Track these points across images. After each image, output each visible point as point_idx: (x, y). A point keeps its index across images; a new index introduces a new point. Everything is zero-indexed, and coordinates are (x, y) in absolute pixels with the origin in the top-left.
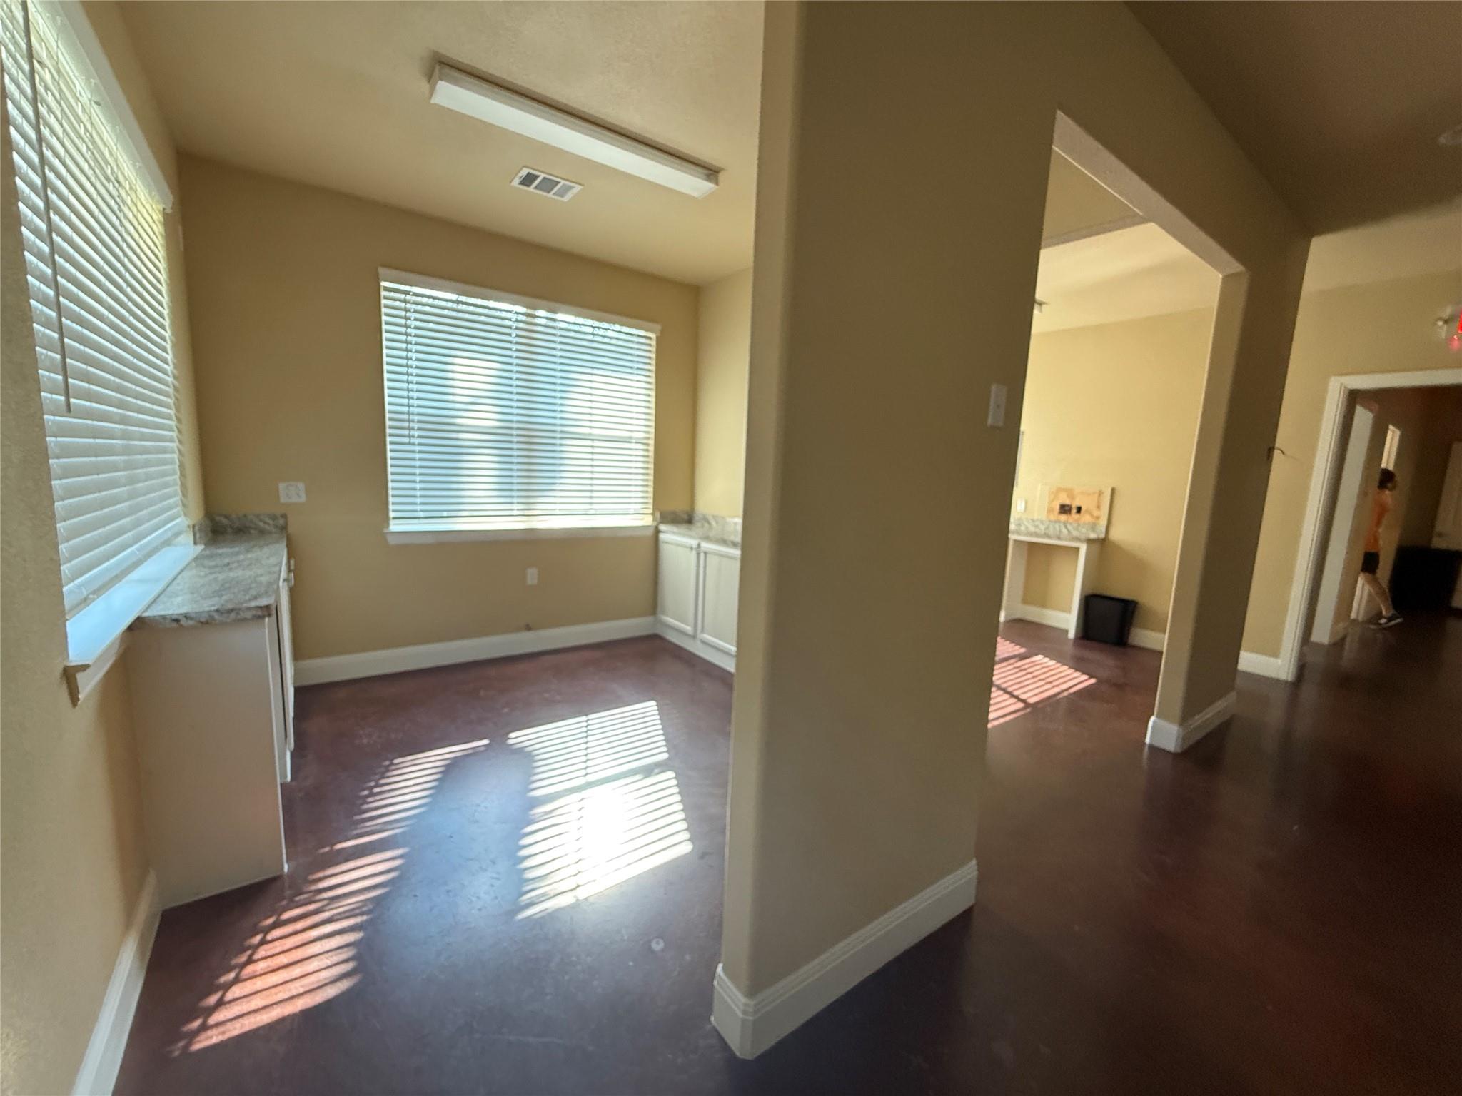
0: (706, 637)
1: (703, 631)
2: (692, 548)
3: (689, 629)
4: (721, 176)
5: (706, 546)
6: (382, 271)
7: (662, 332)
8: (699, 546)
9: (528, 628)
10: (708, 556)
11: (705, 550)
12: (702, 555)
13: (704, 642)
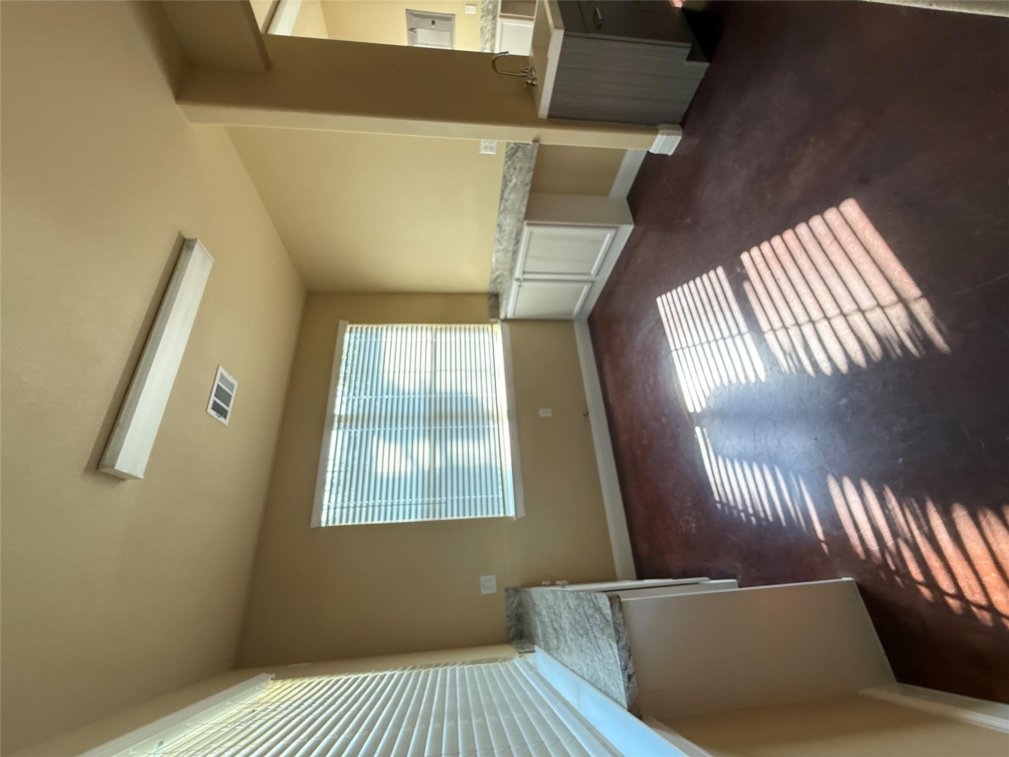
0: (593, 271)
1: (589, 274)
2: (520, 286)
3: (586, 288)
4: (187, 236)
5: (518, 274)
6: (313, 526)
7: (345, 319)
8: (518, 280)
9: (586, 414)
10: (527, 270)
11: (521, 274)
12: (527, 276)
13: (597, 274)
